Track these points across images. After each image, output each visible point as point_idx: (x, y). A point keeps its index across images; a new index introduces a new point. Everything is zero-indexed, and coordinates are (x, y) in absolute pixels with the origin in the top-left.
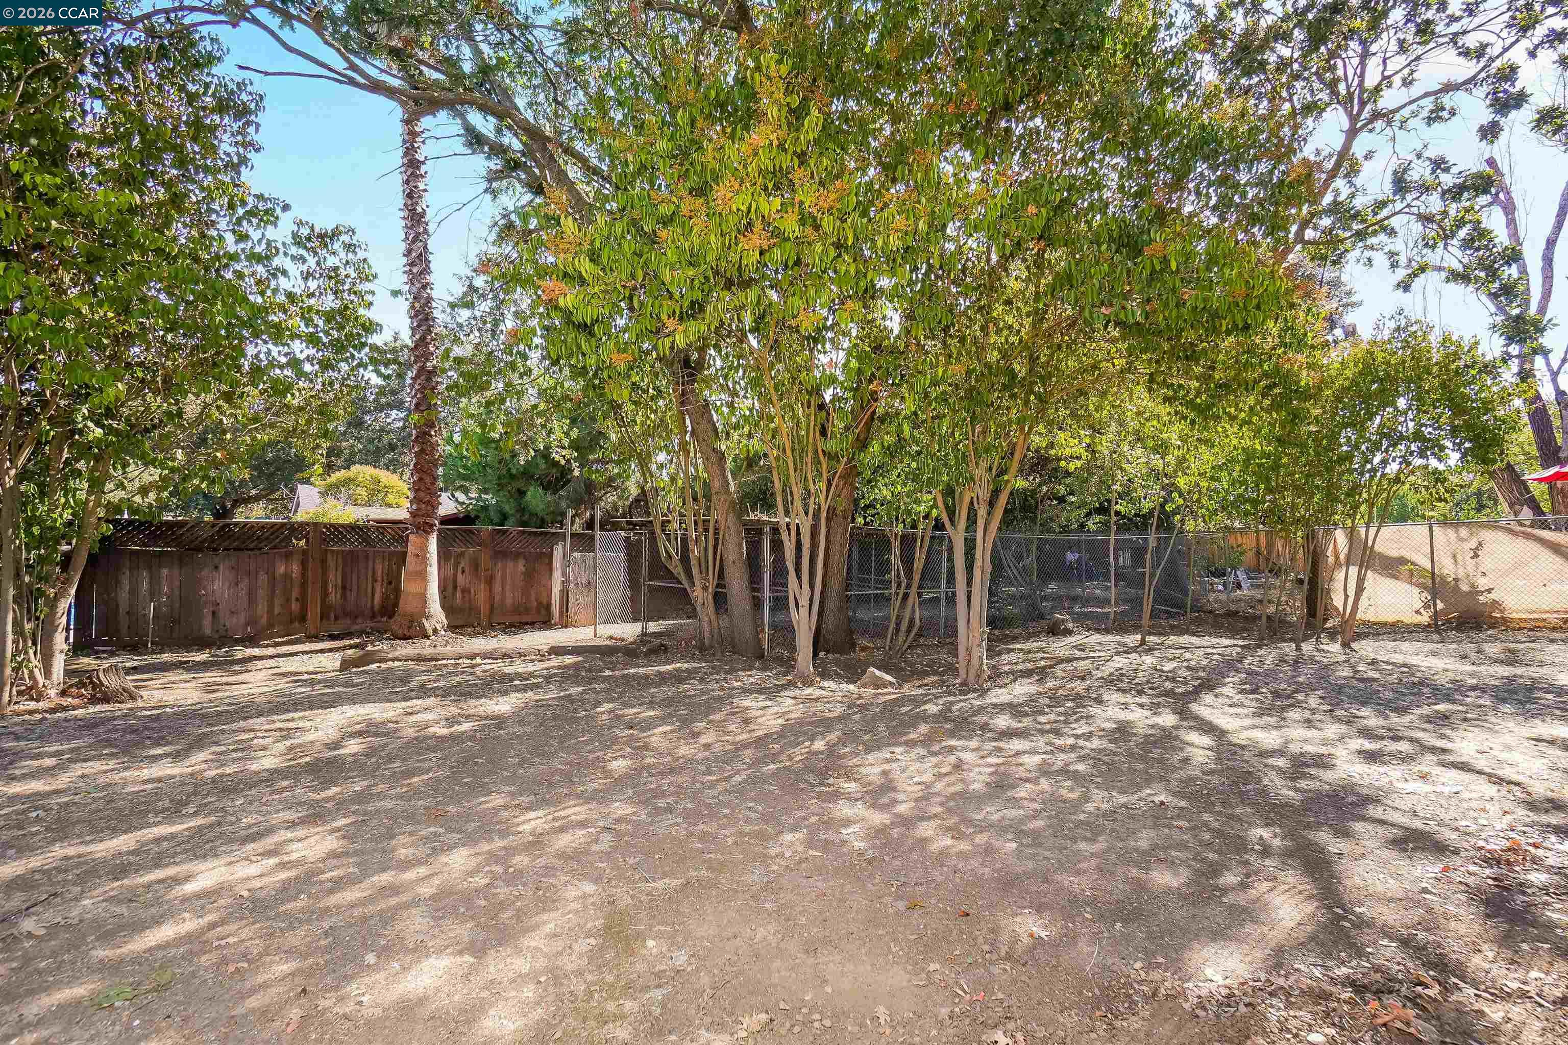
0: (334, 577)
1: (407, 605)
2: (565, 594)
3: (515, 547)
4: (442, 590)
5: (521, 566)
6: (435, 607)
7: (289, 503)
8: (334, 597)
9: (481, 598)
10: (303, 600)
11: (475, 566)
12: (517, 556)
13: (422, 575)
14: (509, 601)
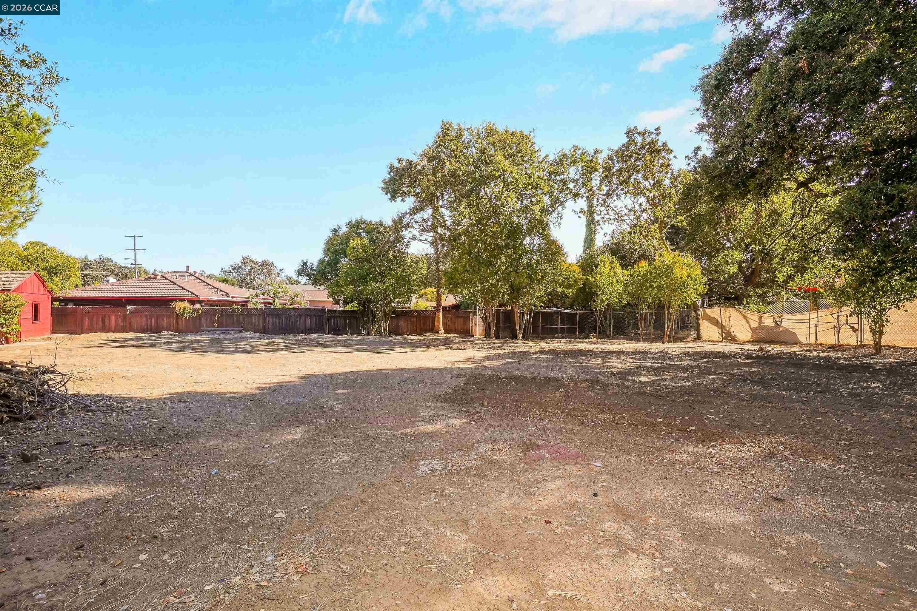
0: (422, 322)
1: (436, 327)
2: (472, 326)
3: (461, 315)
4: (444, 324)
5: (462, 320)
6: (441, 328)
7: (408, 300)
8: (422, 326)
9: (452, 326)
10: (416, 327)
11: (451, 319)
12: (461, 317)
13: (439, 321)
14: (460, 328)
